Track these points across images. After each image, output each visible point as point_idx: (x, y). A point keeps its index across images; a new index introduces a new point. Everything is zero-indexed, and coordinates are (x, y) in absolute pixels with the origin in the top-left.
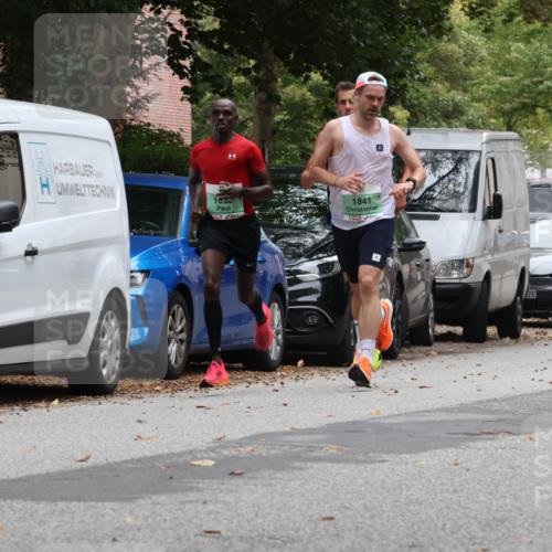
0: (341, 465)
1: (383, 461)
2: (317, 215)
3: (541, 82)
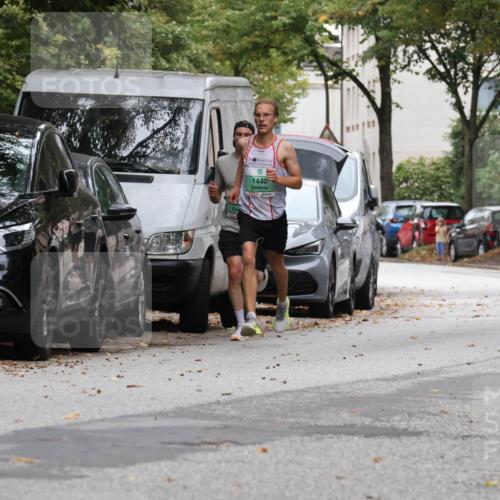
0: (31, 481)
1: (82, 477)
2: (4, 174)
3: (275, 18)
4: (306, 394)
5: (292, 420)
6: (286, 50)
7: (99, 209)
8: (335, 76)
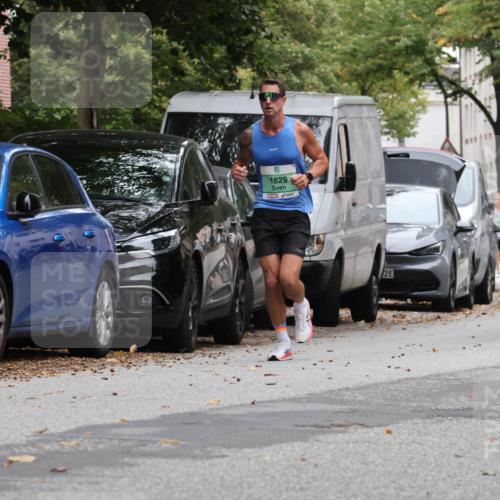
0: (176, 461)
1: (223, 456)
2: (151, 186)
4: (428, 381)
5: (415, 404)
6: (408, 70)
7: (238, 216)
8: (454, 94)
